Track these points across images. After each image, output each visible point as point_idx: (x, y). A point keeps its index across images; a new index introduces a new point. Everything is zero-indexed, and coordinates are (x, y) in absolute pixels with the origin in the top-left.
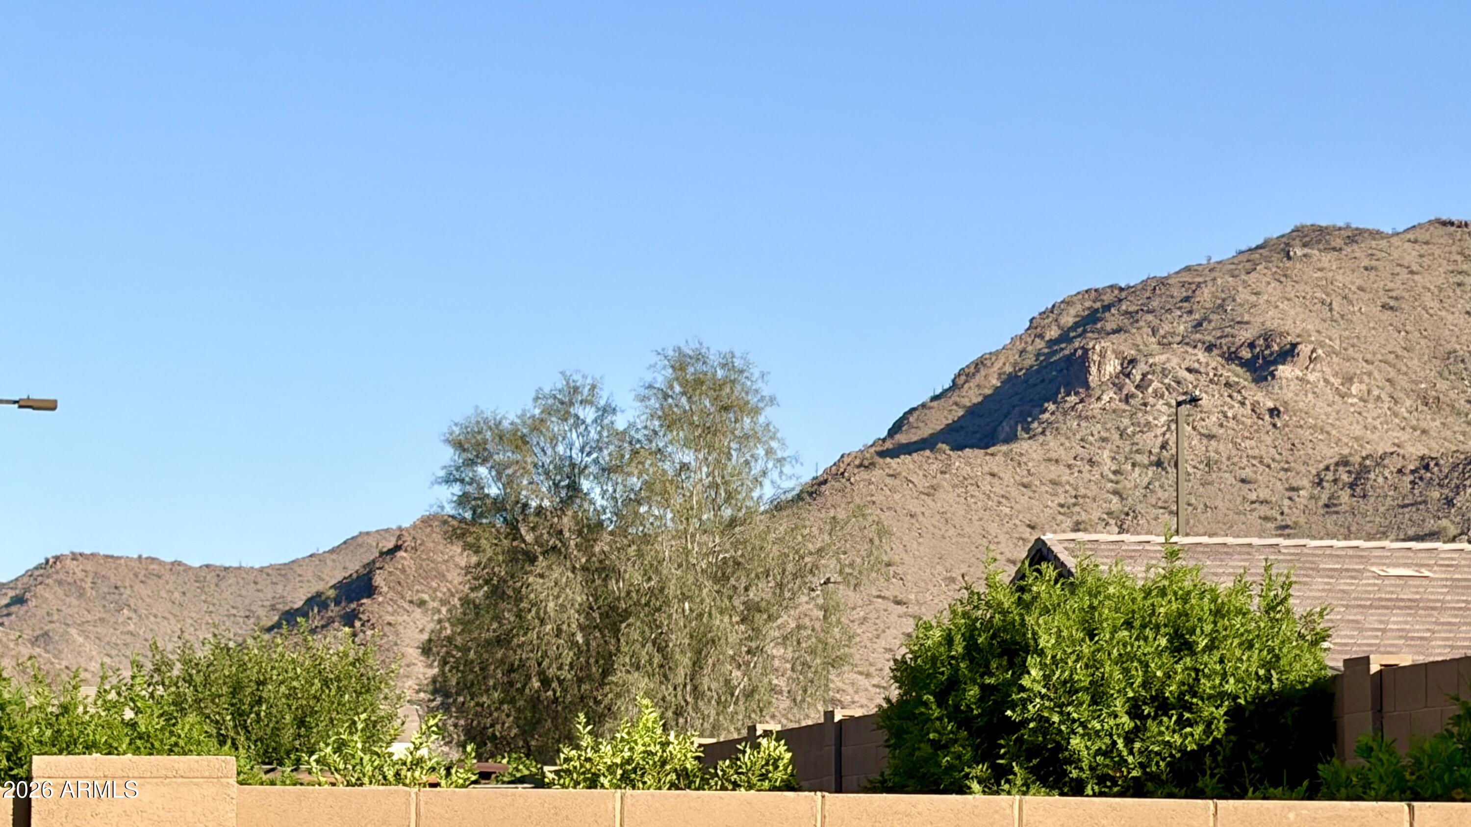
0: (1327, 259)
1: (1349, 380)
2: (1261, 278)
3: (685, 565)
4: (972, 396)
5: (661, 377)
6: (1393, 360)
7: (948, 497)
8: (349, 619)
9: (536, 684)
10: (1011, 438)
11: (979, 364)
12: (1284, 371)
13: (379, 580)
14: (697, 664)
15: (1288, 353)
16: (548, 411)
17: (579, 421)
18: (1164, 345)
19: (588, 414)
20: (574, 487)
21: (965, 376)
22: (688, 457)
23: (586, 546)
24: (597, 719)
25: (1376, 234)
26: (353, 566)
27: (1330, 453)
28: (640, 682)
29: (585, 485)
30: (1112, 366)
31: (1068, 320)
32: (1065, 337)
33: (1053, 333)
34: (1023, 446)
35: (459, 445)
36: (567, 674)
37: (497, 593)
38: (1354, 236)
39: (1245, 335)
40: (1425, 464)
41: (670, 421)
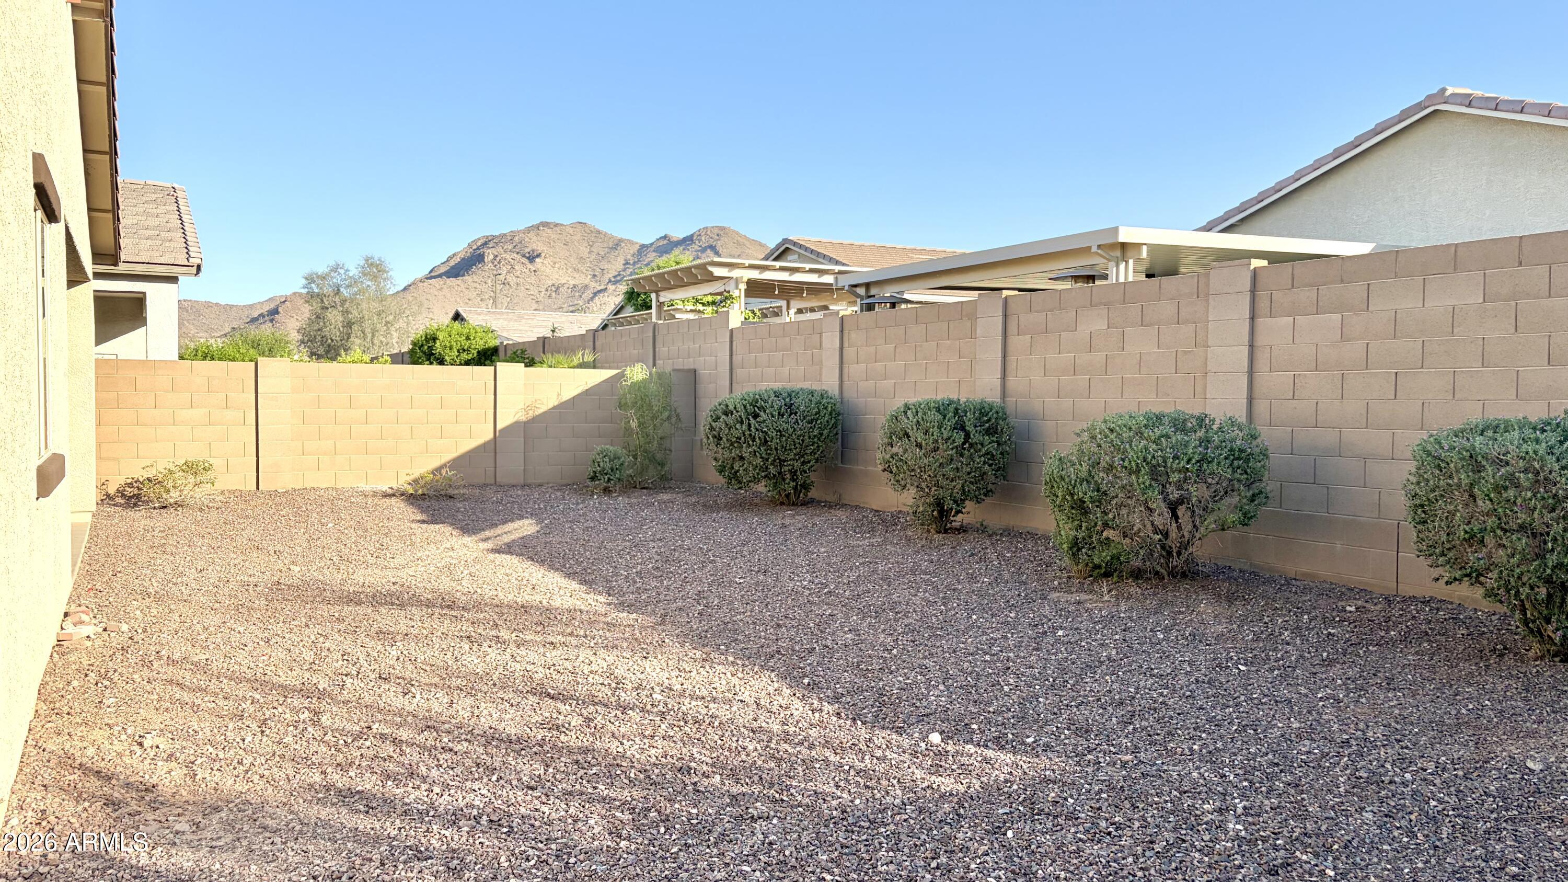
0: (549, 231)
1: (555, 263)
2: (532, 234)
3: (369, 310)
4: (452, 263)
5: (362, 262)
6: (566, 258)
7: (446, 291)
8: (272, 321)
9: (330, 341)
10: (463, 275)
11: (454, 255)
12: (537, 260)
13: (280, 310)
14: (373, 336)
15: (539, 256)
16: (331, 270)
17: (339, 274)
18: (505, 252)
19: (342, 271)
20: (339, 290)
21: (450, 258)
22: (369, 283)
23: (342, 305)
24: (346, 350)
25: (562, 225)
26: (272, 306)
27: (550, 283)
28: (358, 341)
29: (342, 290)
30: (491, 257)
31: (479, 244)
32: (478, 248)
33: (475, 247)
34: (466, 278)
35: (306, 279)
36: (338, 339)
37: (318, 317)
38: (556, 225)
39: (527, 250)
40: (575, 286)
41: (365, 274)
